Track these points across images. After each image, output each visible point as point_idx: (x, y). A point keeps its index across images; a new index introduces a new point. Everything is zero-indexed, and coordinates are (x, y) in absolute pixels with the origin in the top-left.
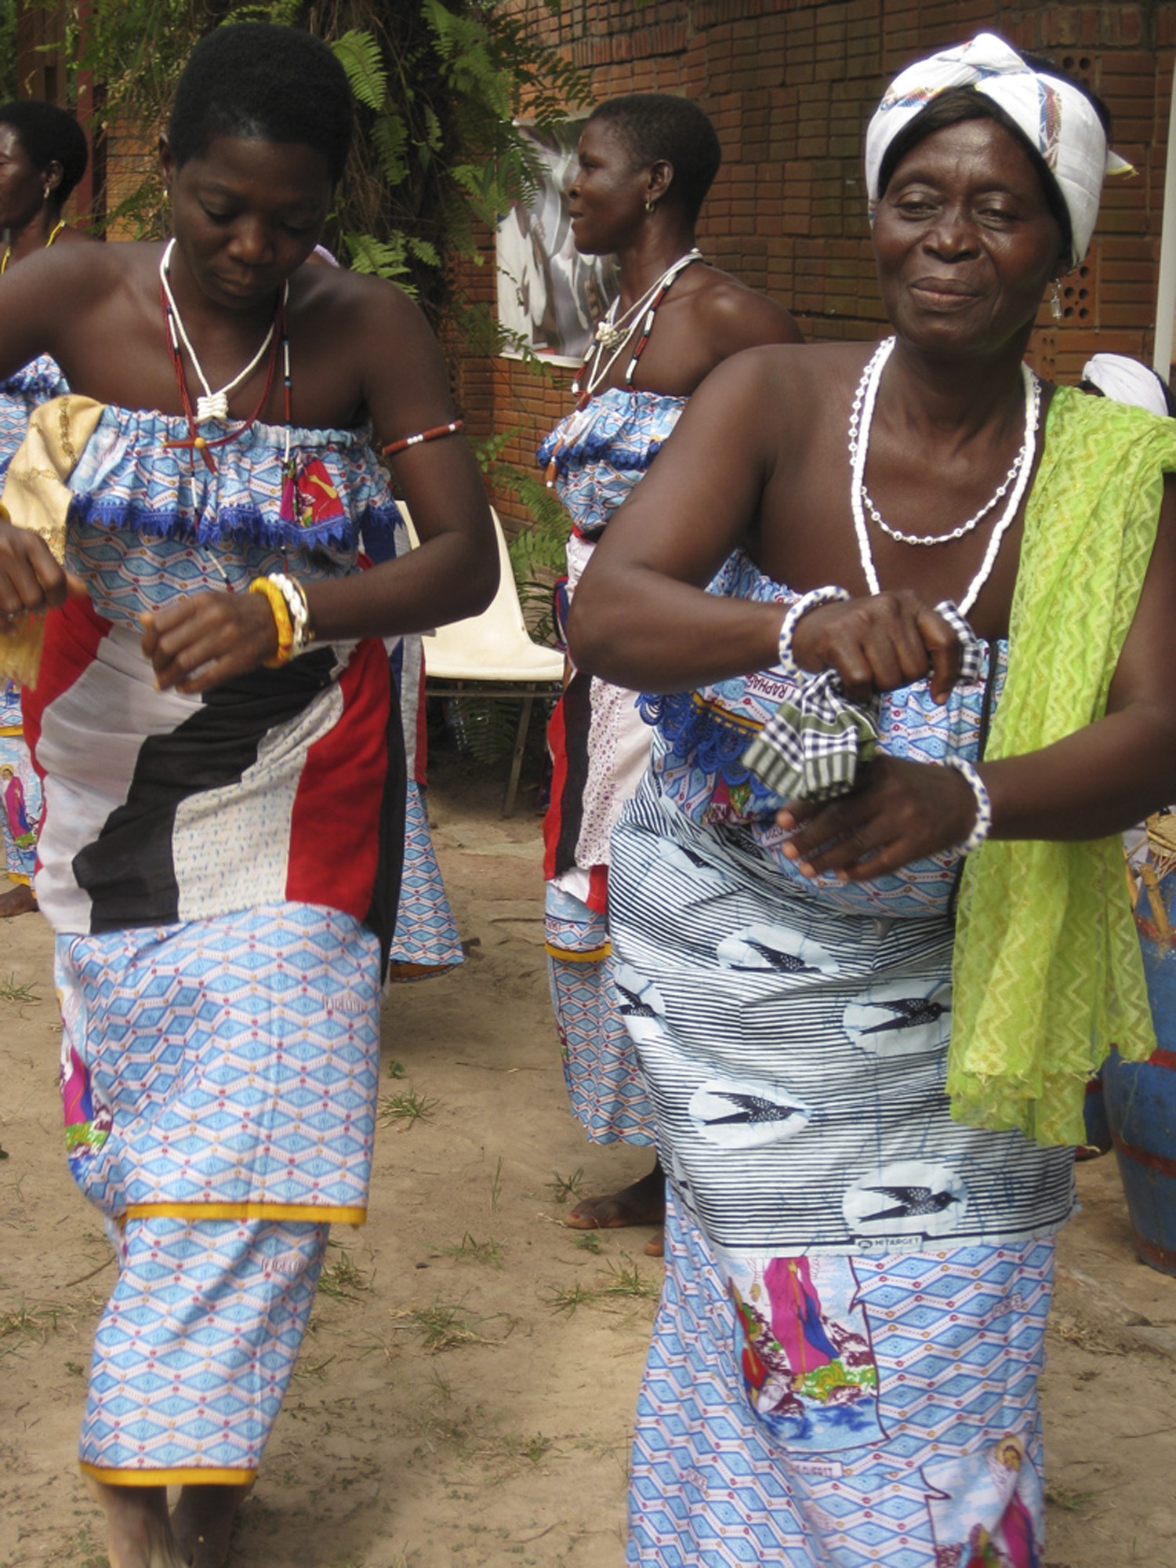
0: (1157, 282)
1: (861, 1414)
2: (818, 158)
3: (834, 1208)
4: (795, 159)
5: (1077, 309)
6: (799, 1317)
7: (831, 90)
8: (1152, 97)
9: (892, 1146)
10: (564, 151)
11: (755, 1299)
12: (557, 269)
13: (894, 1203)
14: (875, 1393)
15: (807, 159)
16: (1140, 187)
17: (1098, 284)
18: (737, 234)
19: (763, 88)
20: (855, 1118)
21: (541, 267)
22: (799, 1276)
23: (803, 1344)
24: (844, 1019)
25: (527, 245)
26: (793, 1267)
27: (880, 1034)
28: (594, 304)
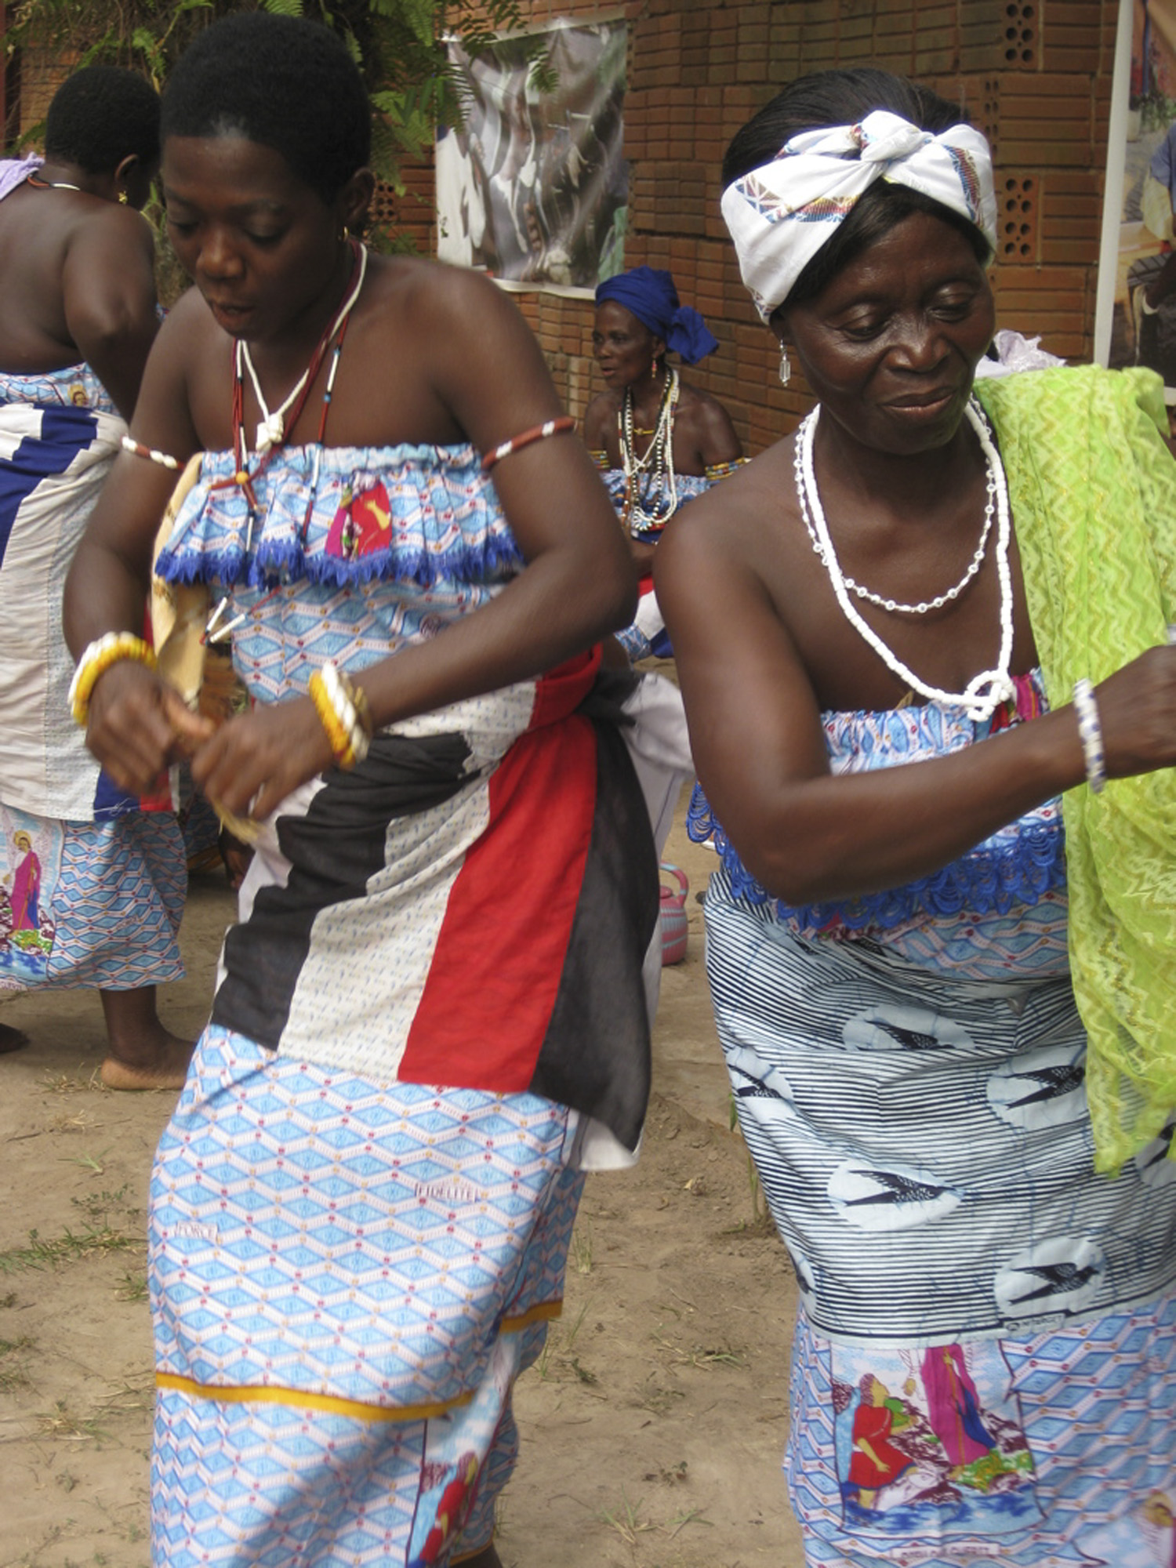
0: (1101, 218)
1: (1022, 1500)
2: (756, 82)
3: (987, 1291)
4: (735, 84)
5: (1018, 245)
6: (959, 1412)
7: (771, 13)
8: (1097, 26)
9: (1043, 1224)
10: (504, 69)
11: (909, 1393)
12: (497, 190)
13: (1042, 1283)
14: (1032, 1477)
15: (747, 83)
16: (1084, 119)
17: (1040, 219)
18: (675, 160)
19: (702, 9)
20: (1009, 1196)
21: (480, 188)
22: (956, 1369)
23: (961, 1436)
24: (988, 1093)
25: (466, 164)
26: (948, 1360)
27: (1027, 1107)
28: (534, 227)
